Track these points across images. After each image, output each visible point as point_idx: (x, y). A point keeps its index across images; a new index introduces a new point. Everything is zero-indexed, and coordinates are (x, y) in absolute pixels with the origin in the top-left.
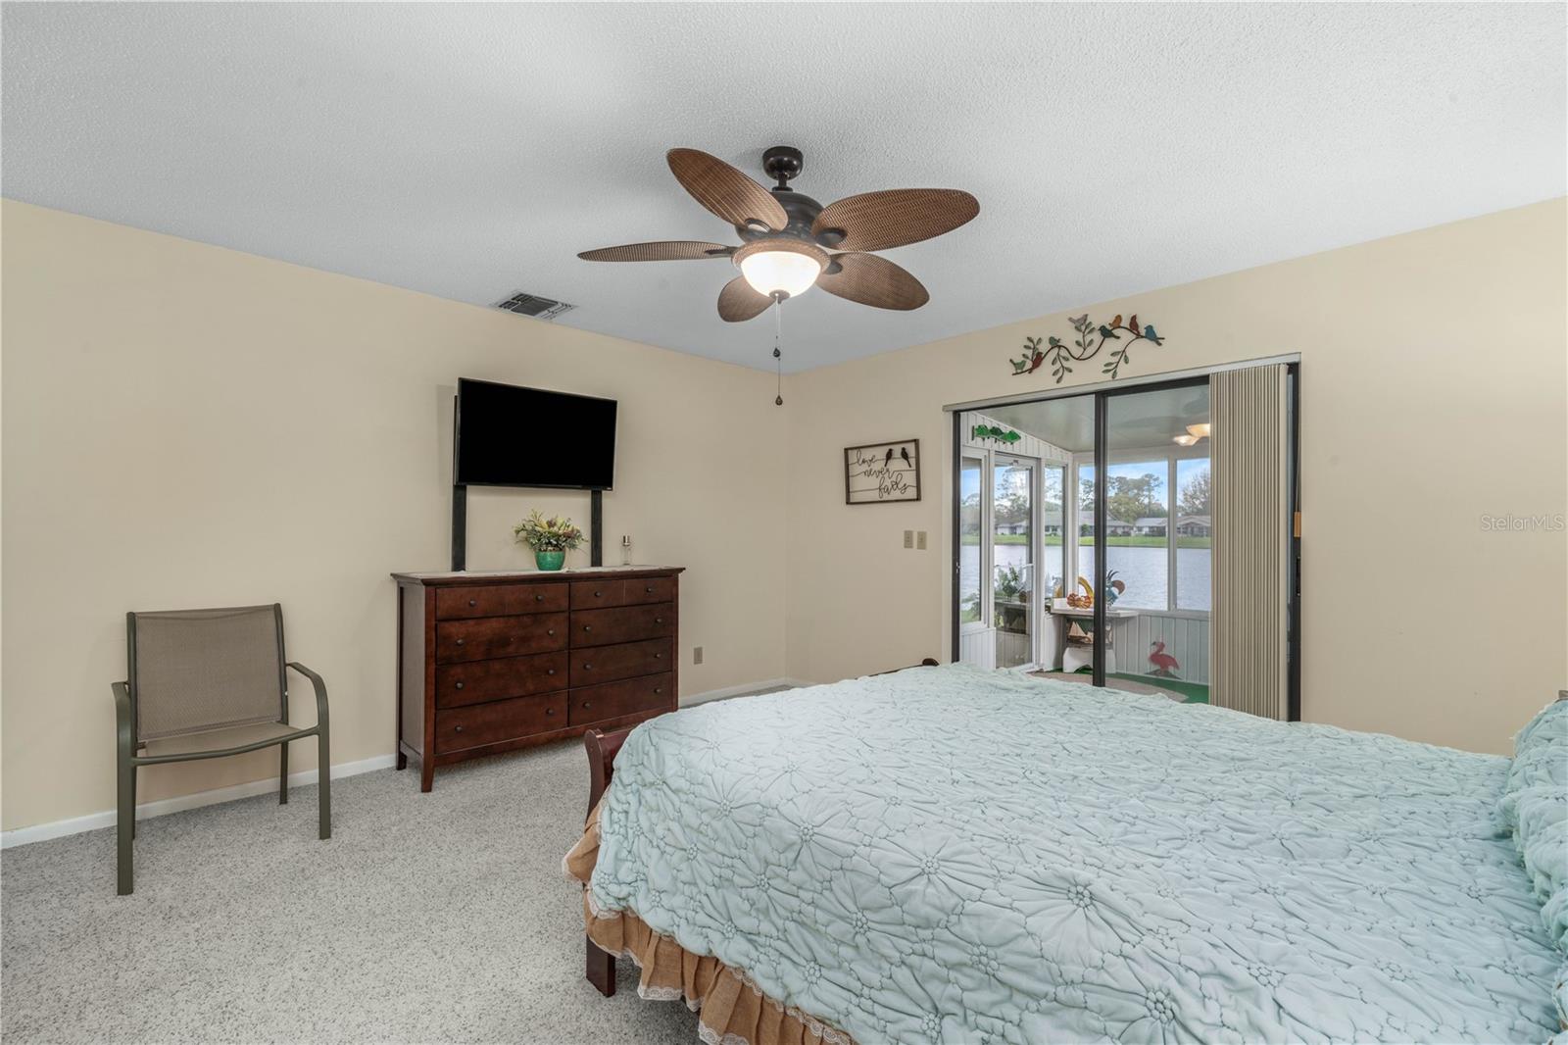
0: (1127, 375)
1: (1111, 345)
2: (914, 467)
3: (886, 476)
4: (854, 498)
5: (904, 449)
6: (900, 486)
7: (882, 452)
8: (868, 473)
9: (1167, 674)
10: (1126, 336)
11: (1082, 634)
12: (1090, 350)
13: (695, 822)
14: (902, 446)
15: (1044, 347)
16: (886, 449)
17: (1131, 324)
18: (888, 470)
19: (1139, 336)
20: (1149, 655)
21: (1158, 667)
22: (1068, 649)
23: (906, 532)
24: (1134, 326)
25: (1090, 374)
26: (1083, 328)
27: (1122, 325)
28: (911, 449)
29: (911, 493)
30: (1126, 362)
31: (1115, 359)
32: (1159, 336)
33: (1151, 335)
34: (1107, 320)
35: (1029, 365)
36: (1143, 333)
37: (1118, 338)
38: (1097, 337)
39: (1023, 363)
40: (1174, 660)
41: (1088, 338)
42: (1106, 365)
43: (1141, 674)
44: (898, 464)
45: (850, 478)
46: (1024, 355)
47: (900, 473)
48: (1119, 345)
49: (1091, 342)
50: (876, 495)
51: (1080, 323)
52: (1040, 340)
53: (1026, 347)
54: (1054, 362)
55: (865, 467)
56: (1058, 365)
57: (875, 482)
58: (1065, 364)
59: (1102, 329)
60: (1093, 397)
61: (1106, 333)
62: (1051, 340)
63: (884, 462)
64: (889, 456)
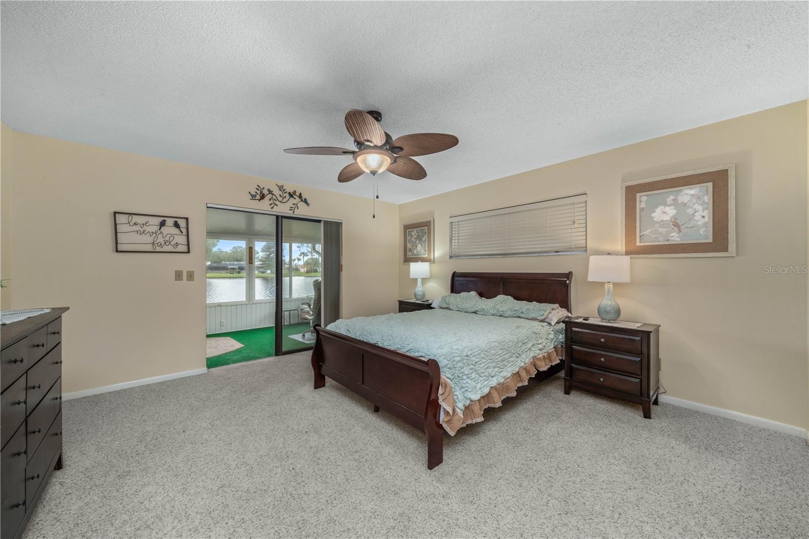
0: (298, 213)
1: (292, 200)
2: (185, 233)
3: (160, 236)
4: (120, 248)
5: (175, 222)
6: (172, 243)
8: (140, 232)
10: (298, 199)
12: (285, 200)
15: (265, 192)
19: (302, 200)
23: (176, 270)
24: (300, 196)
25: (283, 209)
26: (282, 190)
27: (296, 195)
28: (182, 223)
29: (183, 248)
30: (298, 208)
31: (294, 206)
33: (305, 201)
34: (292, 191)
35: (258, 197)
37: (295, 199)
38: (287, 195)
39: (255, 196)
41: (284, 195)
42: (291, 208)
44: (169, 229)
45: (118, 234)
46: (256, 192)
47: (172, 235)
48: (295, 201)
49: (285, 197)
50: (149, 248)
51: (281, 188)
52: (264, 188)
53: (257, 189)
54: (270, 200)
55: (137, 228)
56: (271, 202)
57: (148, 239)
58: (275, 202)
59: (289, 193)
60: (275, 217)
61: (291, 195)
62: (269, 190)
63: (159, 227)
64: (163, 224)
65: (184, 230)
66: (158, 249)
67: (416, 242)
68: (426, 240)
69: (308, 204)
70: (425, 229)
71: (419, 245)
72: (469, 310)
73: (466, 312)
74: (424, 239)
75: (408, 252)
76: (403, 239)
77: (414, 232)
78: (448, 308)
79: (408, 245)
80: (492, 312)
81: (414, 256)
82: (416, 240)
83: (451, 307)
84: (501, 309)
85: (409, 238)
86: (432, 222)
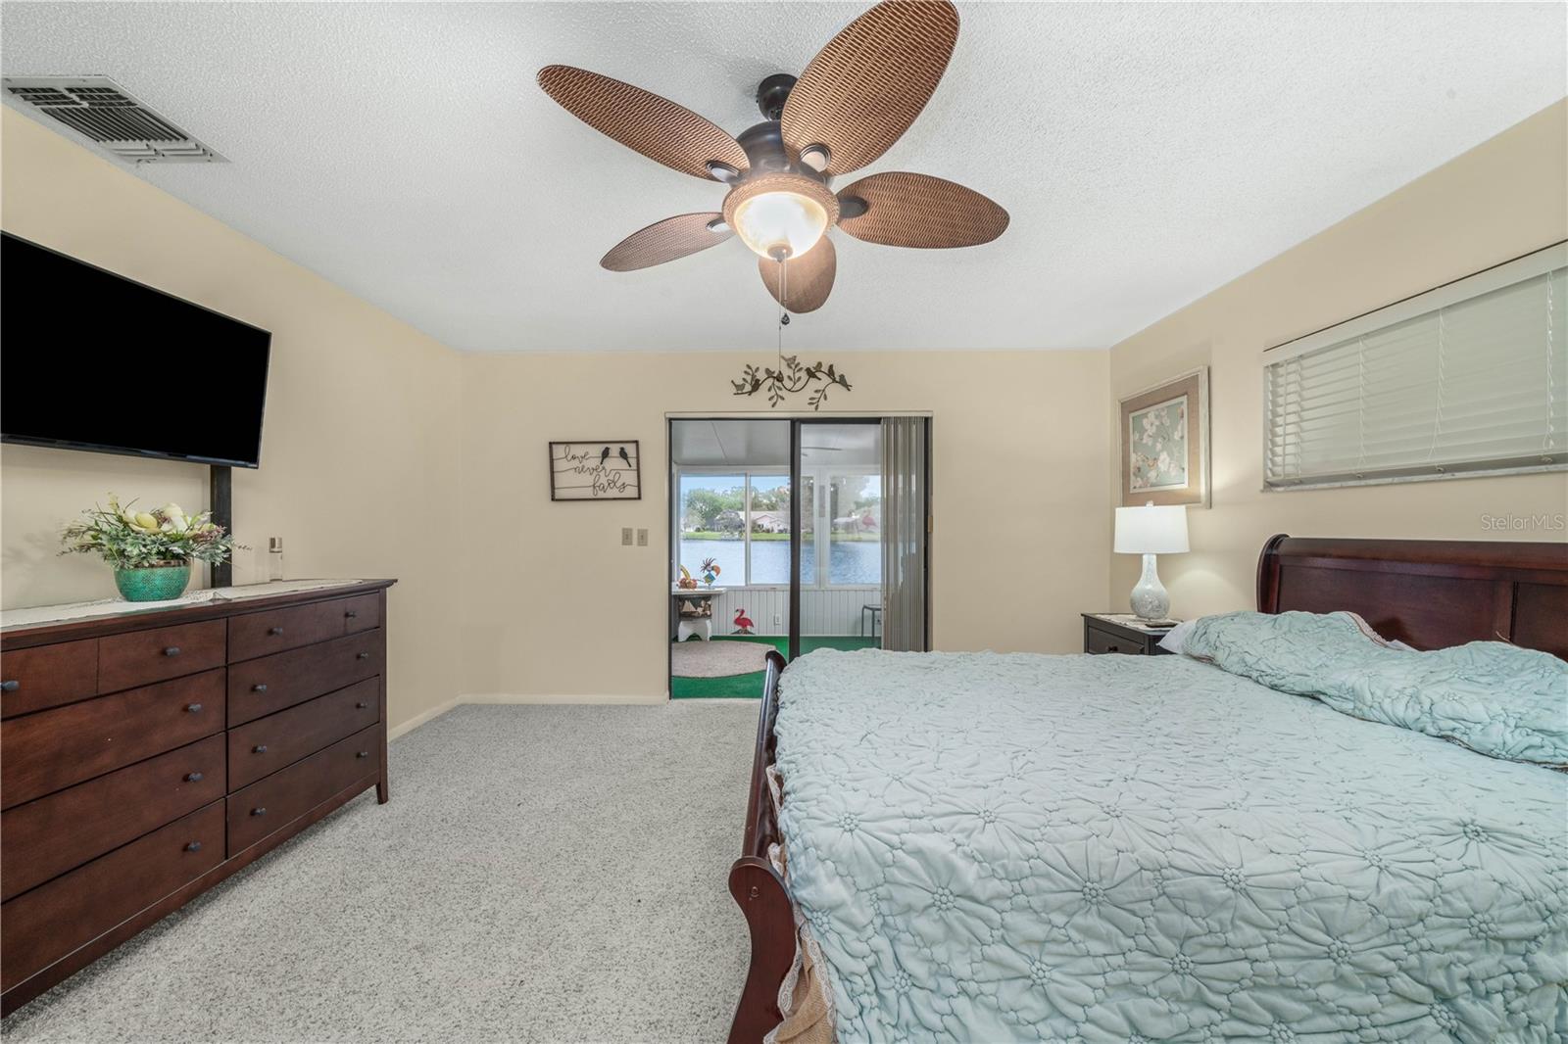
0: (826, 409)
1: (814, 384)
2: (634, 466)
3: (602, 474)
4: (559, 494)
5: (622, 449)
6: (618, 485)
7: (599, 449)
8: (580, 470)
9: (747, 632)
10: (826, 380)
11: (693, 609)
12: (799, 385)
13: (1038, 931)
14: (622, 445)
15: (761, 375)
16: (602, 447)
17: (829, 371)
18: (604, 468)
19: (834, 381)
20: (734, 619)
21: (739, 628)
22: (681, 623)
23: (624, 529)
24: (831, 373)
25: (796, 404)
26: (793, 366)
27: (823, 370)
28: (630, 450)
29: (632, 492)
30: (826, 398)
31: (817, 395)
32: (849, 383)
33: (843, 381)
34: (812, 365)
35: (748, 388)
36: (838, 379)
37: (820, 379)
38: (803, 375)
39: (743, 386)
40: (750, 621)
41: (797, 375)
42: (811, 399)
43: (729, 634)
44: (614, 463)
45: (555, 475)
46: (744, 379)
47: (618, 471)
48: (820, 385)
49: (799, 378)
50: (589, 493)
51: (791, 362)
52: (758, 369)
53: (746, 372)
54: (769, 390)
55: (575, 463)
56: (773, 393)
57: (587, 479)
58: (779, 393)
59: (808, 370)
60: (789, 422)
61: (811, 374)
62: (768, 371)
63: (600, 459)
64: (605, 454)
65: (633, 462)
66: (601, 495)
67: (1154, 445)
68: (1182, 438)
69: (847, 387)
70: (1182, 403)
71: (1164, 456)
72: (1289, 682)
73: (1273, 687)
74: (1177, 437)
75: (1132, 477)
76: (1120, 441)
77: (1150, 420)
78: (1210, 660)
79: (1133, 457)
80: (1400, 711)
81: (1149, 489)
82: (1155, 442)
83: (1220, 657)
84: (1445, 708)
85: (1133, 437)
86: (1203, 379)
